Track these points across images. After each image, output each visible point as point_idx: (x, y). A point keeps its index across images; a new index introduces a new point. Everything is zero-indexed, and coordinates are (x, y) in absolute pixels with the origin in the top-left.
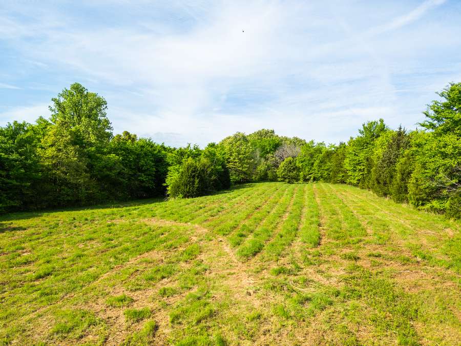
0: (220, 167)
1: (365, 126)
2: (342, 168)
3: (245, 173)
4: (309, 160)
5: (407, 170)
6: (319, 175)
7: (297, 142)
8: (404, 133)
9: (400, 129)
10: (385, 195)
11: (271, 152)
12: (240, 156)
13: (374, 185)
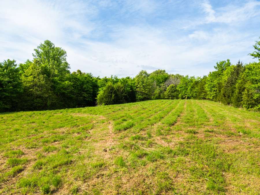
0: (130, 89)
1: (218, 64)
2: (204, 90)
3: (147, 94)
4: (185, 87)
5: (243, 87)
6: (191, 95)
7: (178, 77)
8: (242, 65)
9: (239, 62)
10: (229, 104)
11: (163, 83)
12: (144, 84)
13: (222, 98)
